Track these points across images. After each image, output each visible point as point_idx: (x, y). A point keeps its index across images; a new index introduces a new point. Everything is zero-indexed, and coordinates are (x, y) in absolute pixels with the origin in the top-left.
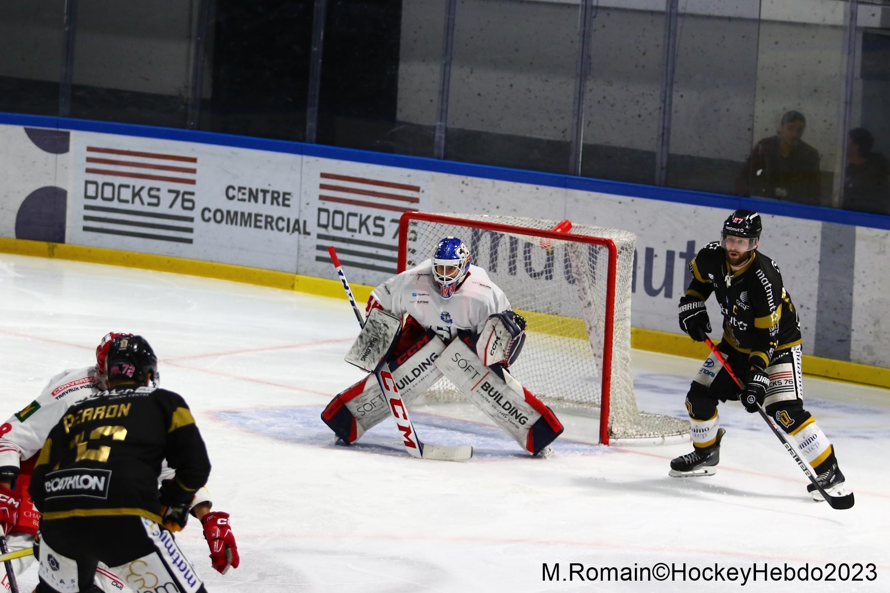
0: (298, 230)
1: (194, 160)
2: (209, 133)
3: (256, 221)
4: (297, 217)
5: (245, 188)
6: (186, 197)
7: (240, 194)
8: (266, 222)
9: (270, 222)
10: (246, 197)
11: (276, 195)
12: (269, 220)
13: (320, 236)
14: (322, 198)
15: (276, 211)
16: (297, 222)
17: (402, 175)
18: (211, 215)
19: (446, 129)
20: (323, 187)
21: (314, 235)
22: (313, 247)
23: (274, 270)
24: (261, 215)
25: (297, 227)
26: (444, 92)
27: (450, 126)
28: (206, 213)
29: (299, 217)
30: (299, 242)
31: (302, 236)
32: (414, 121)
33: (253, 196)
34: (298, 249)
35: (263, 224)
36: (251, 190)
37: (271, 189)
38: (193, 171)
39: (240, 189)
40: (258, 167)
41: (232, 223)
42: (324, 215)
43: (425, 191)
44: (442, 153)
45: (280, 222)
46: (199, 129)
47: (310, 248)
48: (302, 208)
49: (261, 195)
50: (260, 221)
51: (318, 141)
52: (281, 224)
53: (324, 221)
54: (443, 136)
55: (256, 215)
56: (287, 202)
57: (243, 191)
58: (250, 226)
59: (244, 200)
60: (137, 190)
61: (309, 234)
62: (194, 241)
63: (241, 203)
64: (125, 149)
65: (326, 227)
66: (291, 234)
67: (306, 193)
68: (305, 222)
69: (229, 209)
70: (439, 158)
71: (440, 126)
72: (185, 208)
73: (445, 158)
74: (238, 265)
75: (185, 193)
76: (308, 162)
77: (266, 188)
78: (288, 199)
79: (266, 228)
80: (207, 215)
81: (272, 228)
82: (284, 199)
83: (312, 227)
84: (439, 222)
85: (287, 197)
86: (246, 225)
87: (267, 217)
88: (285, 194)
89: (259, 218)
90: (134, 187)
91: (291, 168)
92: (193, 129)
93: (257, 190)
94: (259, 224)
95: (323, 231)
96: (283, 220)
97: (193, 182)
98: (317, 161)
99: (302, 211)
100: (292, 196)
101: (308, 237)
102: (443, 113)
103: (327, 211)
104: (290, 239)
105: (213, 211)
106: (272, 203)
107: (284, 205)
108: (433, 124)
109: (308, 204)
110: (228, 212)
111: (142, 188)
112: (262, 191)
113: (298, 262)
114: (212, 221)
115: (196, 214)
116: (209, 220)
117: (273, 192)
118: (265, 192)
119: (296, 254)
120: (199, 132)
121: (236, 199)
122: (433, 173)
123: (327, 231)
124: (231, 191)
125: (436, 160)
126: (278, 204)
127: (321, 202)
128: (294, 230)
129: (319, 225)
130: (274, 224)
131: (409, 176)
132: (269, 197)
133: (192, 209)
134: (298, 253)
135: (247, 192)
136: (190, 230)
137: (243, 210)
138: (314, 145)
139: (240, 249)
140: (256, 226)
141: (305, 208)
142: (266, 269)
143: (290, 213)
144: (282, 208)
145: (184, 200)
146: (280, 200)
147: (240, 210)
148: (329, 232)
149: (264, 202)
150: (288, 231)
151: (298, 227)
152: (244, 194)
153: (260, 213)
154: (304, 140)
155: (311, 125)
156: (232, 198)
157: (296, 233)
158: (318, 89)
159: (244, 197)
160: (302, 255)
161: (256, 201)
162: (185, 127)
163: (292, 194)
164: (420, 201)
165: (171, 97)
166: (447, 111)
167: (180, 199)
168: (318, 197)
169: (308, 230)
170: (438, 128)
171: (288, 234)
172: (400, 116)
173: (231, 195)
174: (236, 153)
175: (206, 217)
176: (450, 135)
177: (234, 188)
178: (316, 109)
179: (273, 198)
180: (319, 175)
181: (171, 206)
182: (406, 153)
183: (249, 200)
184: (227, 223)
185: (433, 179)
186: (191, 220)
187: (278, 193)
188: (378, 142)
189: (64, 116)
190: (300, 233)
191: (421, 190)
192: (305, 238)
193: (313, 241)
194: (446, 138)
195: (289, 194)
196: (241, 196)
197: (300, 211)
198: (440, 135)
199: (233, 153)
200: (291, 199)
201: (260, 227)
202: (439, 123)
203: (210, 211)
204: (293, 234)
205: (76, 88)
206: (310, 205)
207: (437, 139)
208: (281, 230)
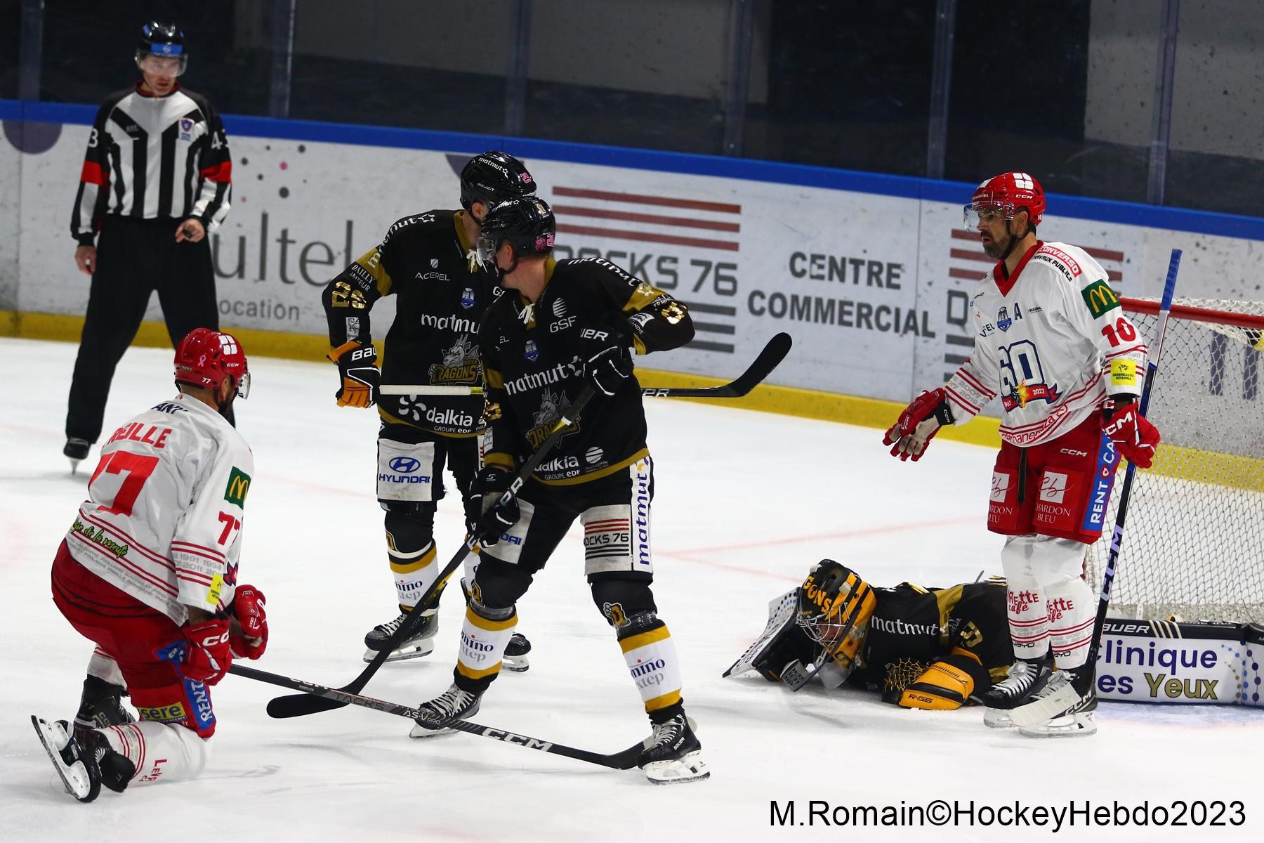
0: (915, 328)
1: (736, 209)
2: (761, 163)
3: (842, 313)
4: (912, 307)
5: (822, 257)
6: (723, 272)
7: (815, 267)
8: (860, 315)
9: (866, 315)
10: (825, 272)
11: (875, 269)
12: (865, 311)
13: (951, 339)
14: (955, 273)
15: (876, 296)
16: (912, 314)
17: (1092, 233)
18: (765, 303)
19: (1168, 151)
20: (956, 253)
21: (941, 338)
22: (940, 357)
23: (873, 398)
24: (851, 304)
25: (911, 323)
26: (1165, 88)
27: (1174, 146)
28: (757, 299)
29: (916, 306)
30: (915, 348)
31: (921, 338)
32: (1113, 139)
33: (837, 270)
34: (915, 361)
35: (853, 319)
36: (832, 260)
37: (866, 258)
38: (735, 228)
39: (815, 258)
40: (845, 220)
41: (800, 318)
42: (958, 303)
43: (1132, 261)
44: (1162, 196)
45: (883, 314)
46: (743, 156)
47: (935, 360)
48: (921, 291)
49: (850, 269)
50: (850, 313)
51: (948, 176)
52: (885, 319)
53: (958, 313)
54: (1164, 164)
55: (843, 303)
56: (894, 281)
57: (819, 262)
58: (832, 322)
59: (821, 277)
60: (638, 260)
61: (932, 335)
62: (736, 348)
63: (816, 282)
64: (618, 190)
65: (961, 322)
66: (901, 336)
67: (926, 264)
68: (925, 315)
69: (795, 293)
70: (1155, 203)
71: (1158, 147)
72: (719, 291)
73: (1167, 203)
74: (810, 389)
75: (722, 265)
76: (931, 211)
77: (860, 256)
78: (897, 276)
79: (859, 325)
80: (758, 303)
81: (870, 327)
82: (890, 275)
83: (938, 323)
84: (1151, 313)
85: (895, 271)
86: (824, 321)
87: (860, 306)
88: (891, 266)
89: (847, 308)
90: (633, 256)
91: (902, 221)
92: (733, 156)
93: (844, 260)
94: (846, 318)
95: (956, 331)
96: (888, 311)
97: (733, 247)
98: (946, 209)
99: (919, 296)
100: (903, 271)
101: (931, 340)
102: (1163, 123)
103: (963, 295)
104: (901, 345)
105: (768, 296)
106: (869, 283)
107: (890, 285)
108: (1147, 145)
109: (930, 284)
110: (795, 298)
111: (647, 258)
112: (853, 261)
113: (913, 381)
114: (767, 314)
115: (739, 301)
116: (760, 312)
117: (871, 264)
118: (857, 263)
119: (910, 370)
120: (747, 161)
121: (807, 276)
122: (1146, 230)
123: (964, 329)
124: (798, 261)
125: (1151, 207)
126: (880, 284)
127: (953, 280)
128: (907, 327)
129: (950, 320)
130: (872, 319)
131: (1104, 234)
132: (863, 271)
133: (732, 293)
134: (914, 368)
135: (826, 263)
136: (730, 330)
137: (819, 295)
138: (942, 182)
139: (815, 361)
140: (842, 323)
141: (926, 291)
142: (859, 396)
143: (902, 300)
144: (885, 290)
145: (718, 278)
146: (883, 277)
147: (814, 295)
148: (966, 333)
149: (856, 281)
150: (897, 330)
151: (913, 324)
152: (821, 267)
153: (849, 299)
154: (925, 176)
155: (936, 146)
156: (800, 274)
157: (911, 333)
158: (947, 83)
159: (821, 272)
160: (921, 372)
161: (842, 279)
162: (719, 152)
163: (903, 267)
164: (1124, 277)
165: (697, 101)
166: (1169, 122)
167: (711, 274)
168: (948, 272)
169: (930, 328)
170: (1153, 151)
171: (897, 335)
172: (1090, 132)
173: (798, 268)
174: (808, 198)
175: (757, 307)
176: (1174, 163)
177: (804, 258)
178: (945, 119)
179: (871, 274)
180: (949, 233)
181: (696, 289)
182: (1102, 196)
183: (831, 278)
184: (792, 317)
185: (1146, 240)
186: (731, 311)
187: (880, 265)
188: (1051, 175)
189: (513, 135)
190: (917, 333)
191: (1125, 259)
192: (925, 342)
193: (939, 347)
194: (1168, 170)
195: (898, 266)
196: (816, 271)
197: (918, 296)
198: (1157, 164)
199: (802, 196)
200: (902, 275)
201: (850, 324)
202: (1155, 143)
203: (762, 296)
204: (905, 336)
205: (533, 85)
206: (934, 286)
207: (1152, 171)
208: (885, 328)
